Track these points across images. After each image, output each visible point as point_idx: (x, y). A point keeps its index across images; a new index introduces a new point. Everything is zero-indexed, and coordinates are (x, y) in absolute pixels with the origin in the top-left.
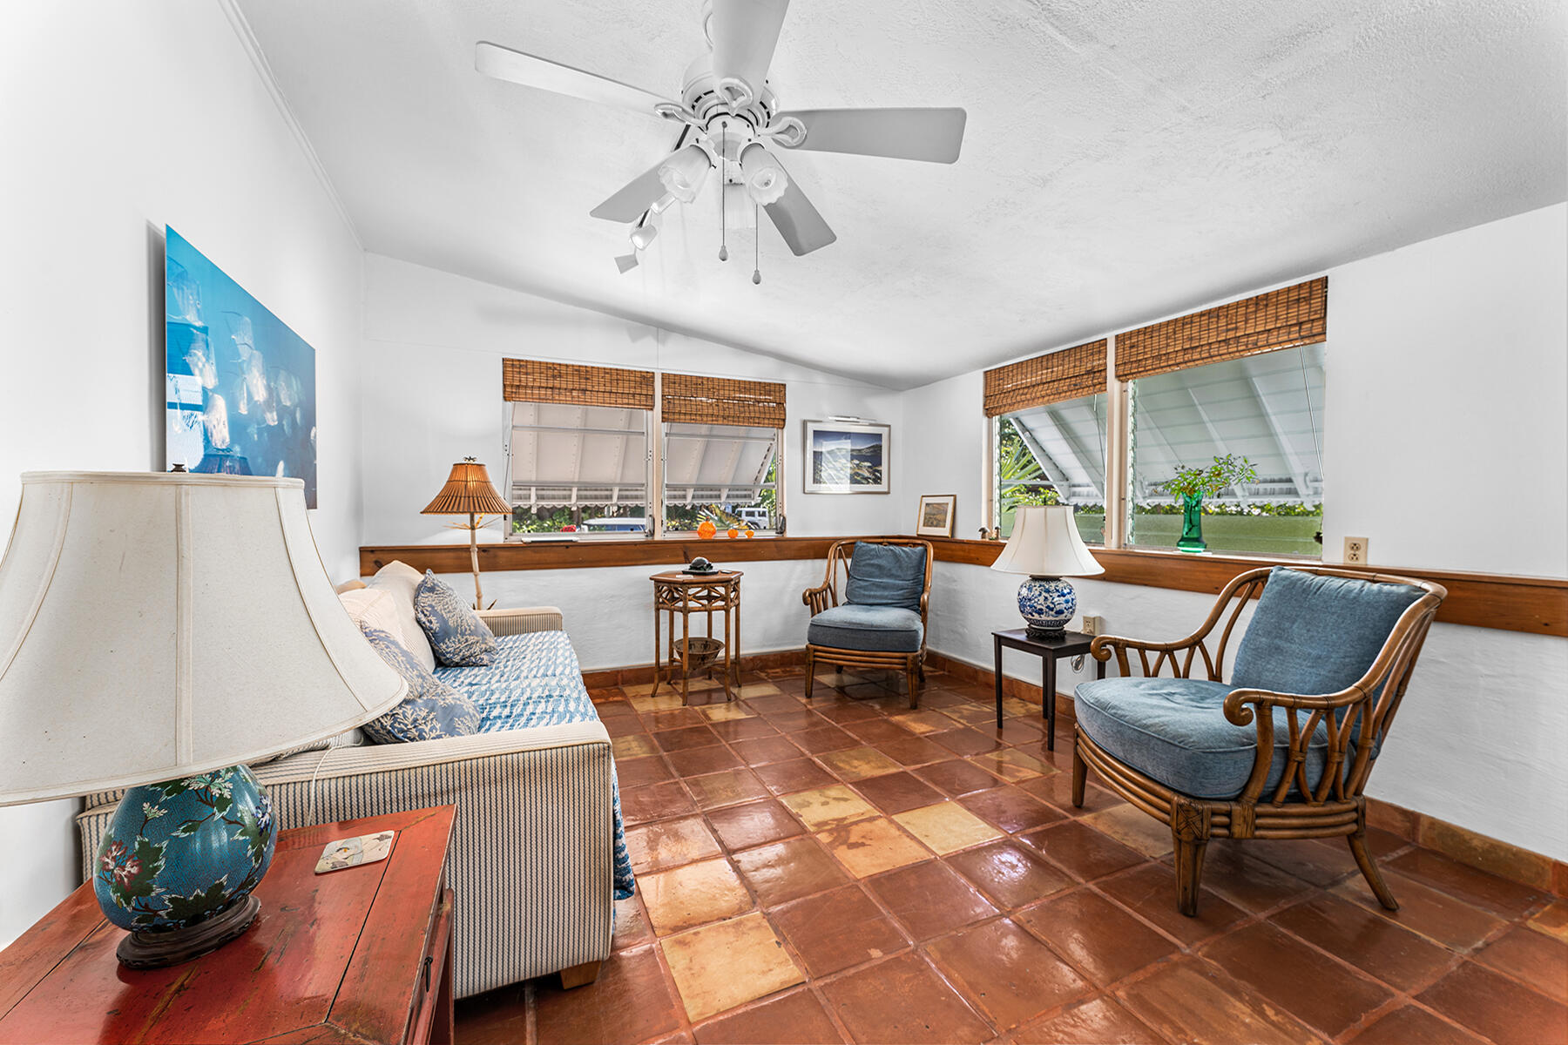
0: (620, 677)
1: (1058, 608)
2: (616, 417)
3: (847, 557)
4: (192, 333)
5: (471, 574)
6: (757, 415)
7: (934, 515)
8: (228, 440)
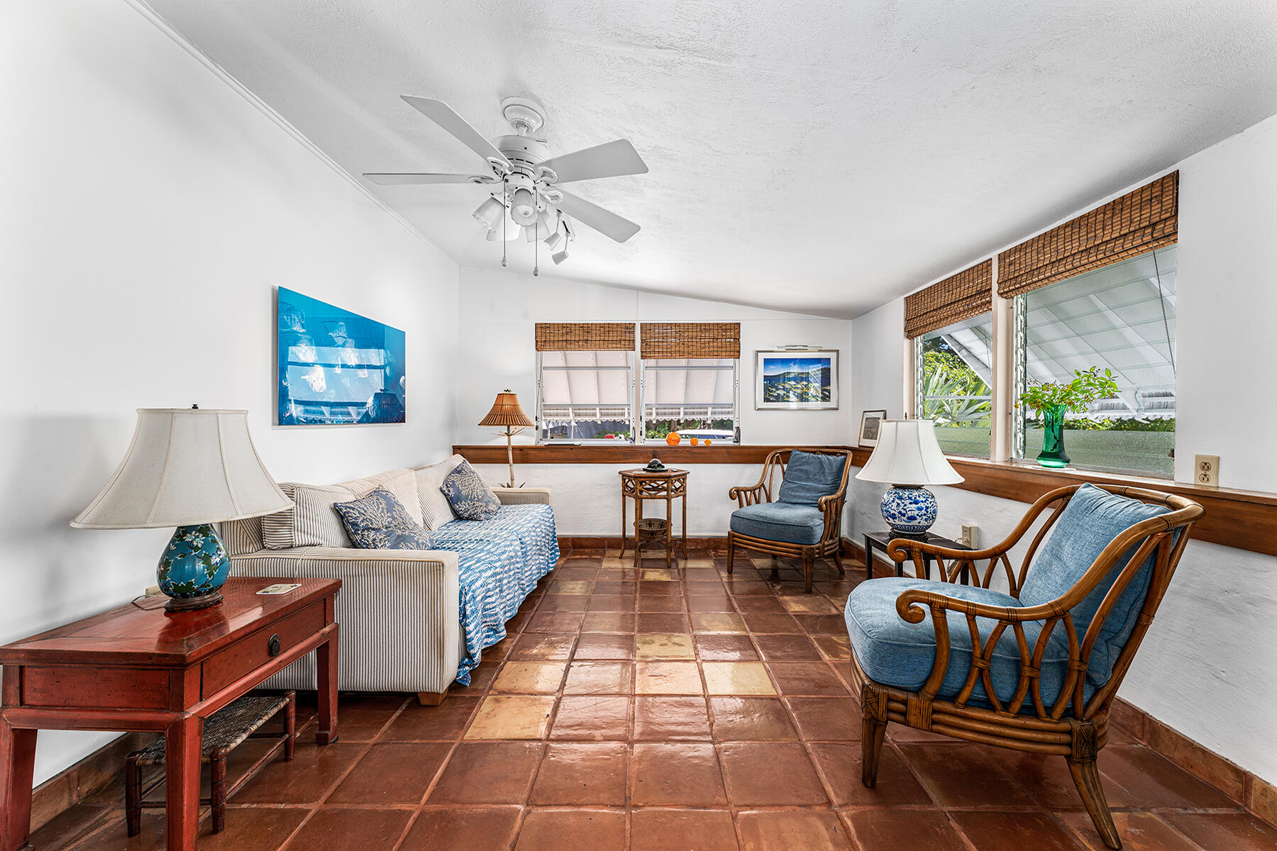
0: (606, 542)
1: (910, 514)
2: (615, 357)
3: (784, 463)
4: (298, 336)
5: (508, 465)
6: (716, 349)
7: (871, 428)
8: (325, 387)
